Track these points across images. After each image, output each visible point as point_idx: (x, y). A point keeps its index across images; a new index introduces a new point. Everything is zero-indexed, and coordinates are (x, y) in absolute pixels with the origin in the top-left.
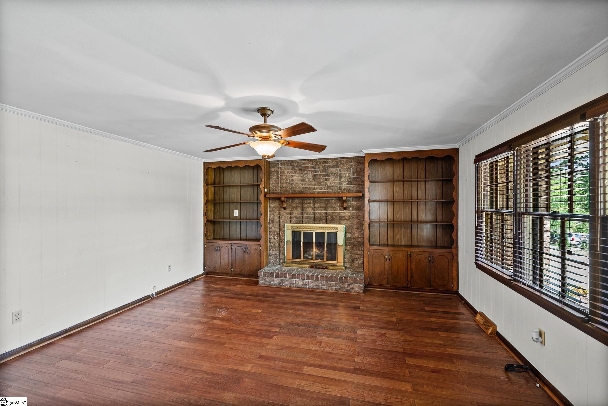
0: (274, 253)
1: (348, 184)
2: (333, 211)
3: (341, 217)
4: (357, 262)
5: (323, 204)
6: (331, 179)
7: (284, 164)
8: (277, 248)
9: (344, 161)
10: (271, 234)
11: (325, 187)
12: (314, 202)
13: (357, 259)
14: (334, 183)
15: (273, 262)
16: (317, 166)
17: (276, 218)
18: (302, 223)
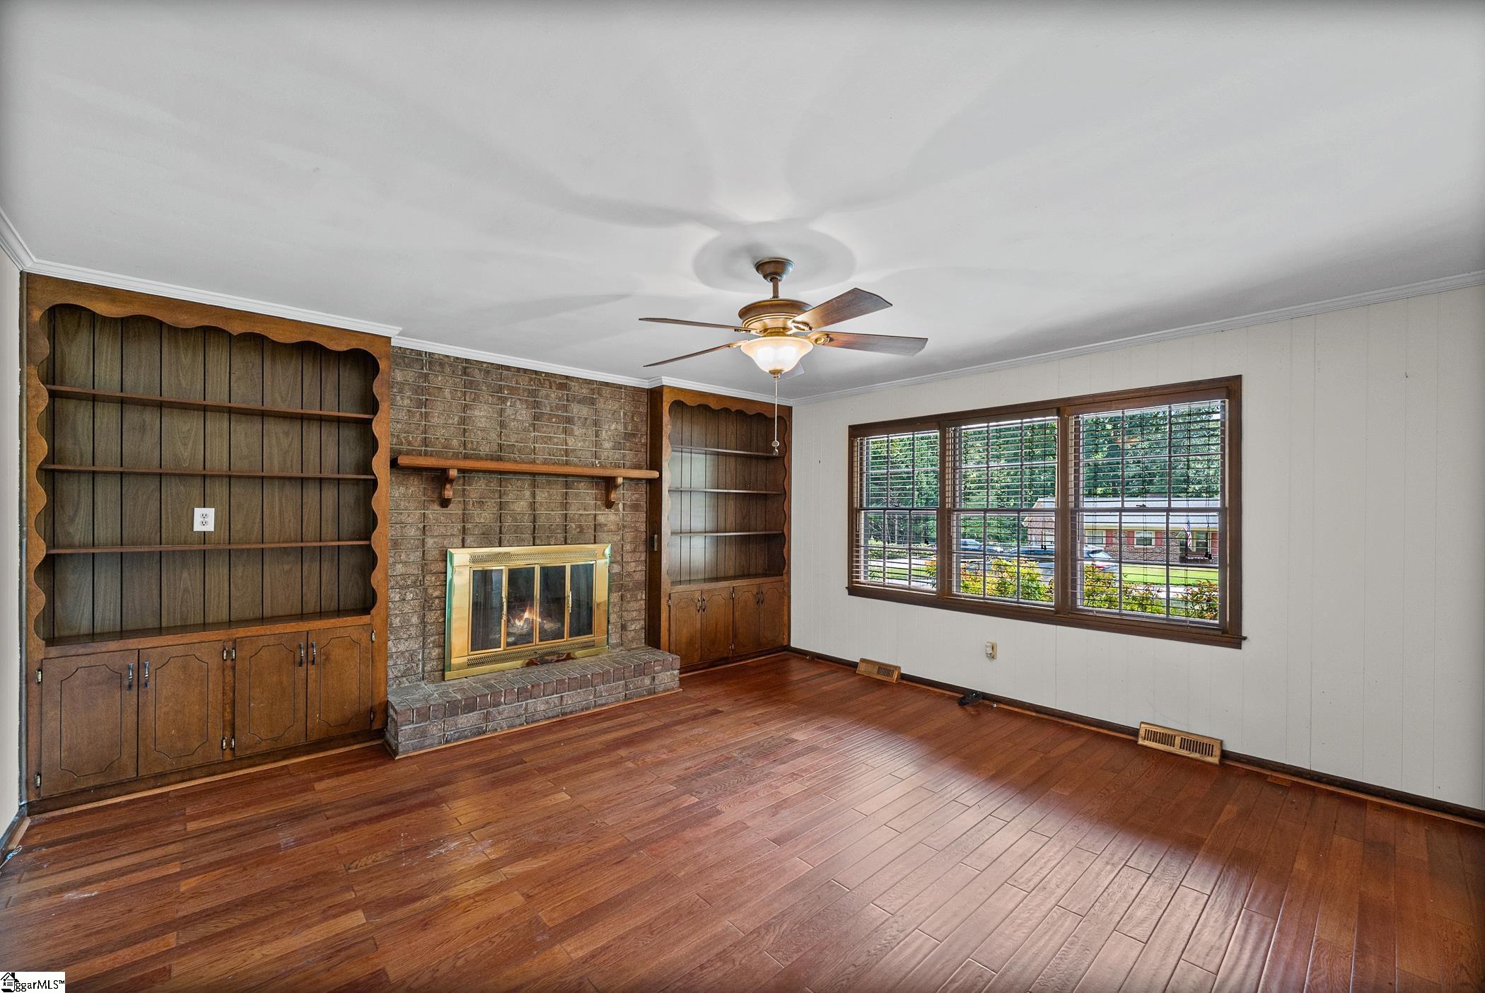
0: (402, 648)
1: (614, 446)
2: (581, 512)
3: (600, 525)
4: (633, 627)
5: (557, 491)
6: (578, 431)
7: (442, 365)
8: (413, 631)
9: (606, 392)
10: (392, 588)
11: (561, 449)
12: (534, 485)
13: (633, 620)
14: (584, 441)
15: (397, 677)
16: (543, 392)
17: (412, 534)
18: (500, 546)
